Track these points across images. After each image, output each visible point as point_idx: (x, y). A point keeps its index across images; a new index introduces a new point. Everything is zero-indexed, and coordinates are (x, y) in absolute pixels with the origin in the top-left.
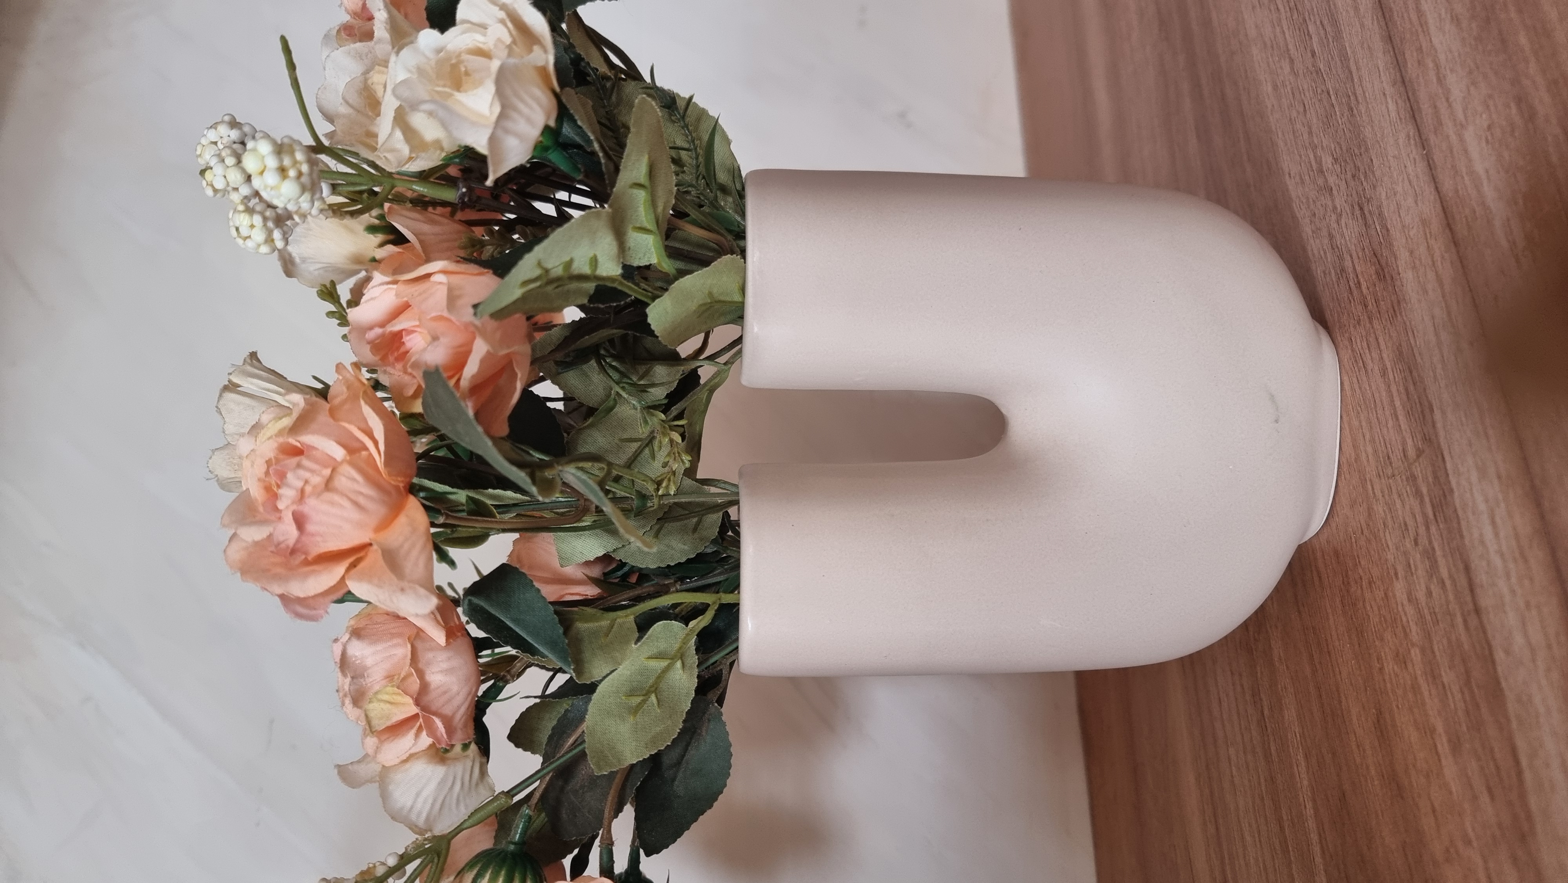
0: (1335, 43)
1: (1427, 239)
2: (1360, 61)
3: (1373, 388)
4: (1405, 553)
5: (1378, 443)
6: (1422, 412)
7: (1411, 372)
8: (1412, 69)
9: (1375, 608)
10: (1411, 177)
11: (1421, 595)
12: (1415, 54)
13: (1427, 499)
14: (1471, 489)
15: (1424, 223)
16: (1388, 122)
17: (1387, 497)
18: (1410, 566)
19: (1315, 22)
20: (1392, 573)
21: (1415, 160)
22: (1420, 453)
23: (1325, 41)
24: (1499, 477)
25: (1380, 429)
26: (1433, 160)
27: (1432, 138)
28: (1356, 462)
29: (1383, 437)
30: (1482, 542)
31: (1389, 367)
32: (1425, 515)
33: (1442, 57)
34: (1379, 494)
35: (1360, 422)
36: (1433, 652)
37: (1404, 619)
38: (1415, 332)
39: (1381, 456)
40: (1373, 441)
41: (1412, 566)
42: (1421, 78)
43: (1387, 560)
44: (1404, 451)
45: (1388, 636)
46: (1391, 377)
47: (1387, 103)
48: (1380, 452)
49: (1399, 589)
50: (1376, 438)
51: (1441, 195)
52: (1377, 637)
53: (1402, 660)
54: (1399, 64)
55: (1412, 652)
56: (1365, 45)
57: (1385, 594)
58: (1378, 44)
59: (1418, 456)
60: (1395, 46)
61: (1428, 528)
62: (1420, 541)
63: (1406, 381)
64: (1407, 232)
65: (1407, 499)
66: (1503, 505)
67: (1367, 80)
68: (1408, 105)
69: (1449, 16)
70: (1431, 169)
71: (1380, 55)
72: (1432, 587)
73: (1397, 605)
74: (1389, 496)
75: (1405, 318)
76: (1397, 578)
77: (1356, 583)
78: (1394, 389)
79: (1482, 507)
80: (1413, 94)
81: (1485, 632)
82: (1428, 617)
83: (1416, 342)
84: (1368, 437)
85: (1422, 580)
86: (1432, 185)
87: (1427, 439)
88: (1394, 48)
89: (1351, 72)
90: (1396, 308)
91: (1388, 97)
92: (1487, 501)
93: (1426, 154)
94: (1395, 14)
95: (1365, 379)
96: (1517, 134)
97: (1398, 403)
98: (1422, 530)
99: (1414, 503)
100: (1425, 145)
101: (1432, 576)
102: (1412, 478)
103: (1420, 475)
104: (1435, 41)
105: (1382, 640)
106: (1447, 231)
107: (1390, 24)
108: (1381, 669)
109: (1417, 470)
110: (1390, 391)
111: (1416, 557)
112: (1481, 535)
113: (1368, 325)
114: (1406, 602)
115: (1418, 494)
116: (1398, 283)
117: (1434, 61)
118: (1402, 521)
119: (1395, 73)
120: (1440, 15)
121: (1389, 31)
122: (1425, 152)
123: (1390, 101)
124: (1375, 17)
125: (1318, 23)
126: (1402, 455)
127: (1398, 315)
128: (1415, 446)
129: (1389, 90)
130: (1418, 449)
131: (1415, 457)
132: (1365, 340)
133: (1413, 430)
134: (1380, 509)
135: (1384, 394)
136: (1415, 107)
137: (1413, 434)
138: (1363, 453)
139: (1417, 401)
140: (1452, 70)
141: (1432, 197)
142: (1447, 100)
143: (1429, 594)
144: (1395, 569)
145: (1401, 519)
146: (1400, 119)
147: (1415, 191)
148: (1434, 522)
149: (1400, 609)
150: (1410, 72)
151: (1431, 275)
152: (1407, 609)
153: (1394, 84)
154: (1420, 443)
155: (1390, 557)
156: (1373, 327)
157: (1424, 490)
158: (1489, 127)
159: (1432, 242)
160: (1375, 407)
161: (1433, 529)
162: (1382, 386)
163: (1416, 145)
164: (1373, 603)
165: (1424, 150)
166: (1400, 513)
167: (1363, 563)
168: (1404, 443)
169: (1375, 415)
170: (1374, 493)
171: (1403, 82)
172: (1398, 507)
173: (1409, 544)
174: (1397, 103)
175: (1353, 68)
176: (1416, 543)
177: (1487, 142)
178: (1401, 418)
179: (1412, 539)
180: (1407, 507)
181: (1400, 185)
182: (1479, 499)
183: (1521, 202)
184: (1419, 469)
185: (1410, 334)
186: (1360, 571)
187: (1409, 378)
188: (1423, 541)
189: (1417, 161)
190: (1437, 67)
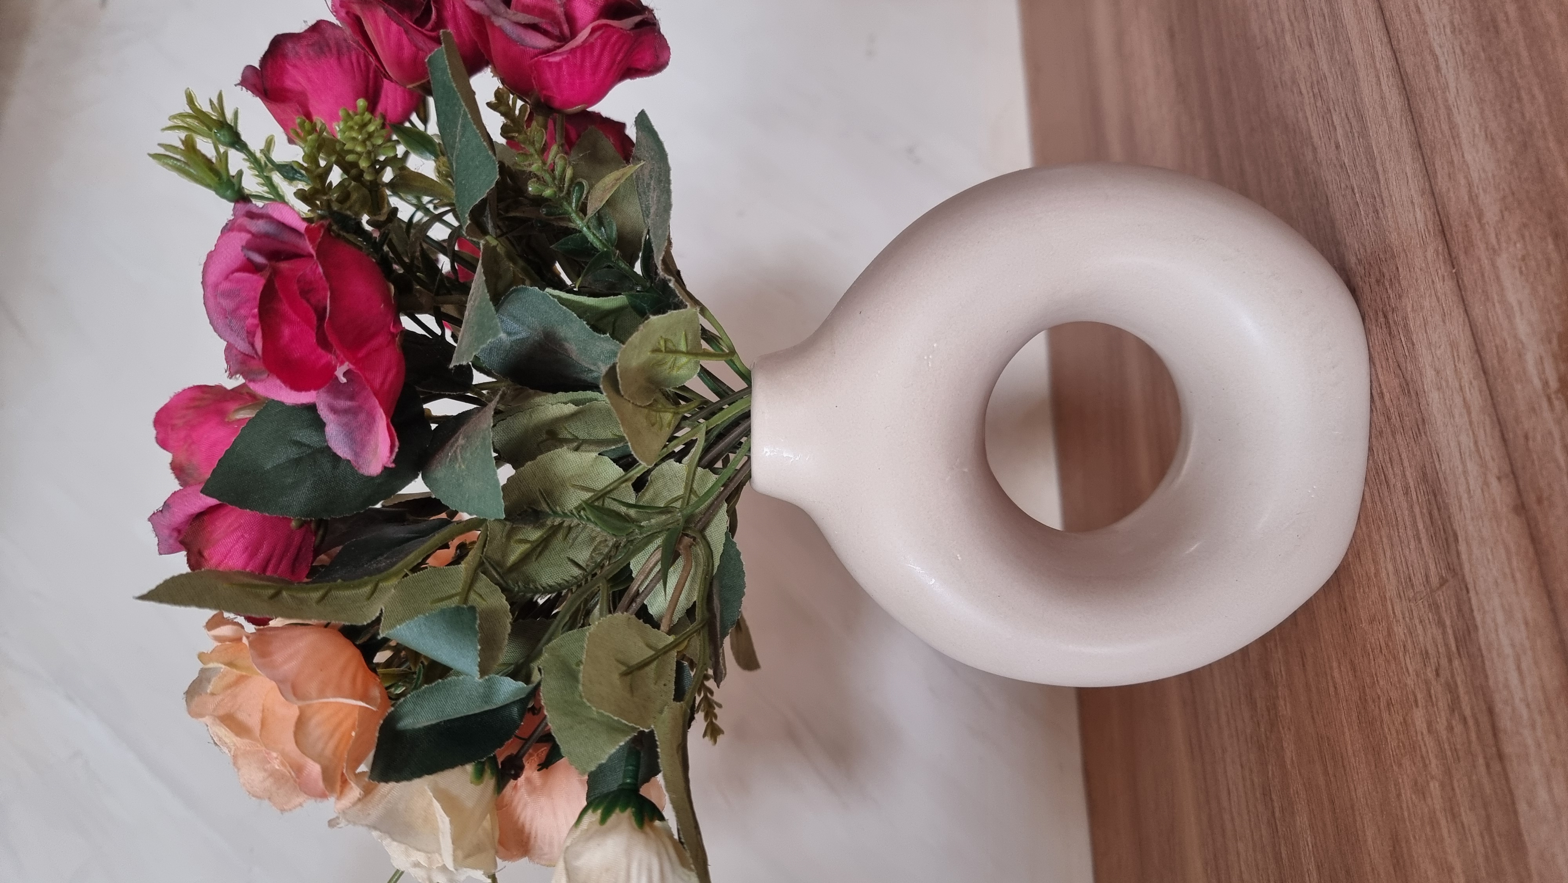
0: (1361, 140)
1: (1454, 362)
2: (1387, 162)
3: (1395, 505)
4: (1427, 682)
5: (1399, 562)
6: (1447, 540)
7: (1435, 496)
8: (1442, 183)
9: (1394, 732)
10: (1439, 294)
11: (1441, 726)
12: (1446, 167)
13: (1450, 631)
14: (1497, 630)
15: (1454, 345)
16: (1416, 232)
17: (1407, 619)
18: (1431, 697)
19: (1340, 113)
20: (1411, 697)
21: (1443, 277)
22: (1443, 582)
23: (1350, 135)
24: (1527, 624)
25: (1402, 549)
26: (1463, 281)
27: (1462, 257)
28: (1376, 577)
29: (1404, 557)
30: (1507, 686)
31: (1412, 484)
32: (1447, 645)
33: (1475, 176)
34: (1400, 616)
35: (1381, 538)
36: (1453, 789)
37: (1424, 749)
38: (1440, 455)
39: (1402, 577)
40: (1394, 559)
41: (1433, 697)
42: (1452, 194)
43: (1406, 685)
44: (1427, 577)
45: (1406, 762)
46: (1414, 497)
47: (1414, 211)
48: (1401, 572)
49: (1419, 717)
50: (1398, 557)
51: (1471, 319)
52: (1394, 762)
53: (1421, 791)
54: (1429, 174)
55: (1431, 785)
56: (1393, 148)
57: (1404, 719)
58: (1407, 152)
59: (1441, 585)
60: (1425, 154)
61: (1450, 661)
62: (1442, 672)
63: (1430, 504)
64: (1433, 351)
65: (1428, 626)
66: (1529, 653)
67: (1394, 183)
68: (1437, 218)
69: (1483, 133)
70: (1460, 290)
71: (1409, 160)
72: (1454, 723)
73: (1417, 733)
74: (1410, 619)
75: (1430, 440)
76: (1417, 706)
77: (1374, 701)
78: (1417, 510)
79: (1508, 650)
80: (1443, 208)
81: (1507, 779)
82: (1449, 753)
83: (1441, 468)
84: (1388, 554)
85: (1443, 714)
86: (1461, 306)
87: (1450, 568)
88: (1423, 156)
89: (1377, 173)
90: (1421, 427)
91: (1416, 206)
92: (1513, 646)
93: (1455, 273)
94: (1426, 120)
95: (1386, 494)
96: (1553, 270)
97: (1421, 526)
98: (1444, 662)
99: (1436, 631)
100: (1455, 263)
101: (1453, 711)
102: (1435, 607)
103: (1443, 604)
104: (1468, 157)
105: (1400, 765)
106: (1476, 356)
107: (1419, 130)
108: (1399, 795)
109: (1441, 597)
110: (1413, 511)
111: (1437, 689)
112: (1506, 679)
113: (1391, 438)
114: (1425, 732)
115: (1441, 623)
116: (1423, 402)
117: (1466, 177)
118: (1423, 649)
119: (1424, 183)
120: (1473, 130)
121: (1418, 138)
122: (1454, 271)
123: (1417, 210)
124: (1404, 121)
125: (1343, 115)
126: (1424, 580)
127: (1423, 434)
128: (1438, 573)
129: (1418, 199)
130: (1441, 577)
131: (1438, 585)
132: (1387, 452)
133: (1436, 557)
134: (1400, 631)
135: (1406, 513)
136: (1444, 220)
137: (1437, 560)
138: (1384, 570)
139: (1441, 527)
140: (1485, 191)
141: (1461, 319)
142: (1479, 220)
143: (1450, 728)
144: (1415, 697)
145: (1422, 645)
146: (1429, 232)
147: (1443, 310)
148: (1456, 656)
149: (1420, 738)
150: (1440, 184)
151: (1458, 400)
152: (1426, 739)
153: (1423, 194)
154: (1443, 572)
155: (1410, 682)
156: (1396, 442)
157: (1448, 623)
158: (1523, 259)
159: (1460, 365)
160: (1397, 525)
161: (1456, 663)
162: (1405, 505)
163: (1445, 262)
164: (1391, 726)
165: (1454, 268)
166: (1421, 639)
167: (1381, 683)
168: (1427, 568)
169: (1397, 534)
170: (1394, 613)
171: (1433, 194)
172: (1419, 632)
173: (1431, 675)
174: (1425, 214)
175: (1379, 168)
176: (1438, 675)
177: (1521, 272)
178: (1424, 541)
179: (1434, 668)
180: (1429, 635)
181: (1427, 299)
182: (1505, 641)
183: (1555, 341)
184: (1442, 598)
185: (1435, 456)
186: (1379, 691)
187: (1433, 502)
188: (1445, 673)
189: (1446, 278)
190: (1470, 185)
